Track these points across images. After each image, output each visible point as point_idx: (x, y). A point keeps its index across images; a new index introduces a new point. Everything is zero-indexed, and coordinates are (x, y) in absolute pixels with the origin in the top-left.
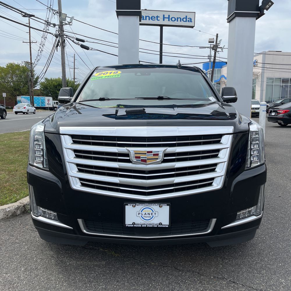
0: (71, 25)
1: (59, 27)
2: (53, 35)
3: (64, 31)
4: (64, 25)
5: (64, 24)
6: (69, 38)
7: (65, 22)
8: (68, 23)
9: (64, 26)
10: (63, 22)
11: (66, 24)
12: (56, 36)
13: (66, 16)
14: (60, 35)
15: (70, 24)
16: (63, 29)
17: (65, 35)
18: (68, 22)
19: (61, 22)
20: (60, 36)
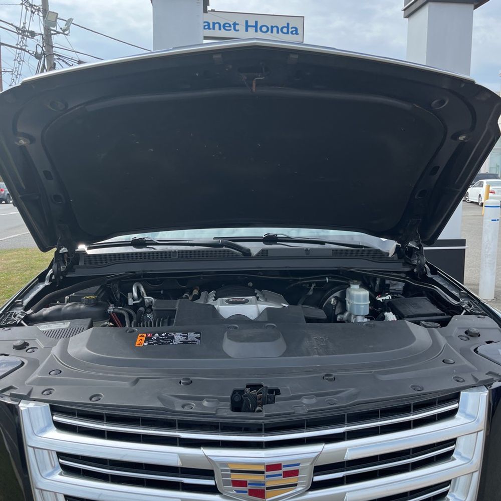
0: (67, 35)
1: (43, 39)
2: (29, 53)
3: (53, 47)
4: (53, 34)
5: (52, 32)
6: (64, 60)
7: (55, 29)
8: (62, 32)
9: (52, 36)
10: (52, 28)
11: (58, 33)
12: (38, 56)
13: (57, 18)
14: (44, 54)
15: (66, 33)
16: (52, 43)
17: (55, 54)
18: (61, 29)
19: (47, 30)
20: (45, 57)
